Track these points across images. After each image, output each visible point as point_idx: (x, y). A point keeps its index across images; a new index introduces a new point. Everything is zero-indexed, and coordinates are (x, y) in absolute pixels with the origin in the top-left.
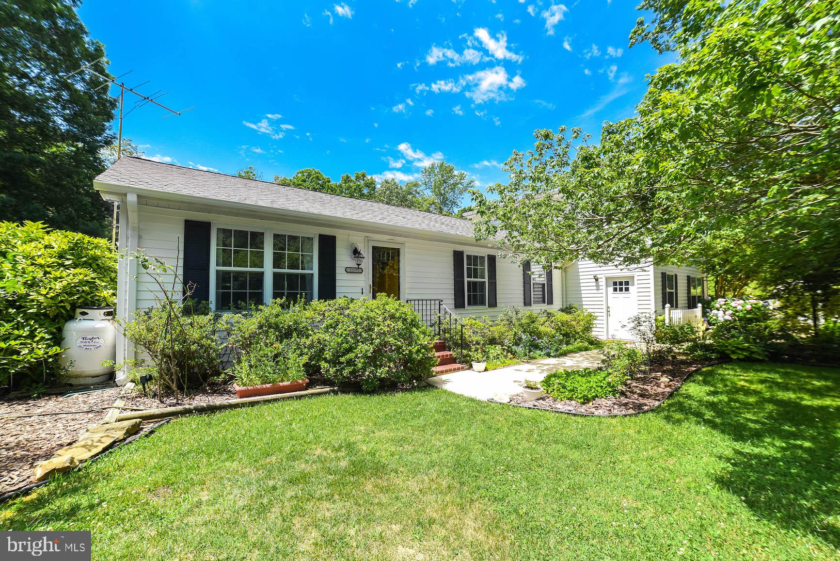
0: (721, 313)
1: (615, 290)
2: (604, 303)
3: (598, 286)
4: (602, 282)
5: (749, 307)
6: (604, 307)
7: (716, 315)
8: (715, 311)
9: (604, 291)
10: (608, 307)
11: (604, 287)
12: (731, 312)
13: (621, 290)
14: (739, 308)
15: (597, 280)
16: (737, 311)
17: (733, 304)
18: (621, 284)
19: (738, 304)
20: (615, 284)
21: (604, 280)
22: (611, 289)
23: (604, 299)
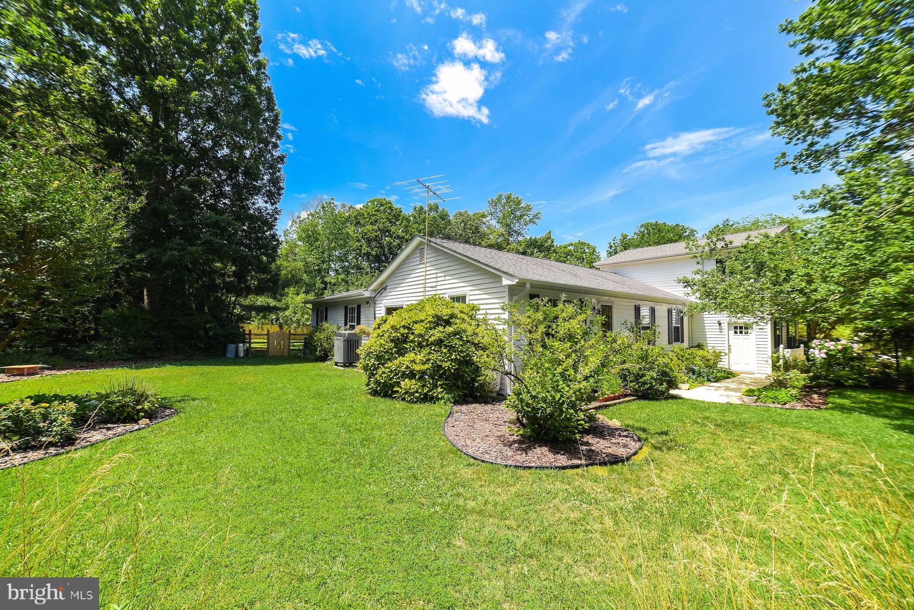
0: (817, 352)
1: (736, 333)
2: (727, 342)
3: (721, 330)
4: (725, 326)
5: (840, 347)
6: (727, 345)
7: (814, 353)
8: (812, 350)
9: (726, 333)
10: (729, 346)
11: (726, 330)
12: (825, 351)
13: (741, 332)
14: (832, 347)
15: (720, 324)
16: (830, 350)
17: (826, 344)
18: (741, 328)
19: (831, 345)
20: (736, 328)
21: (726, 325)
22: (732, 332)
23: (726, 339)
